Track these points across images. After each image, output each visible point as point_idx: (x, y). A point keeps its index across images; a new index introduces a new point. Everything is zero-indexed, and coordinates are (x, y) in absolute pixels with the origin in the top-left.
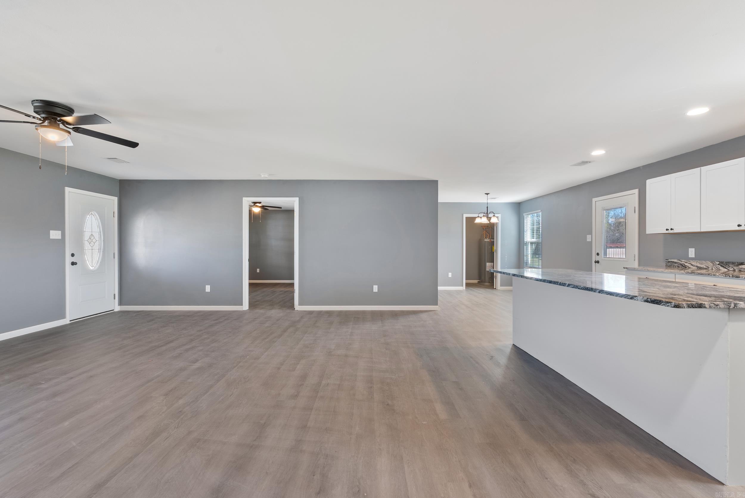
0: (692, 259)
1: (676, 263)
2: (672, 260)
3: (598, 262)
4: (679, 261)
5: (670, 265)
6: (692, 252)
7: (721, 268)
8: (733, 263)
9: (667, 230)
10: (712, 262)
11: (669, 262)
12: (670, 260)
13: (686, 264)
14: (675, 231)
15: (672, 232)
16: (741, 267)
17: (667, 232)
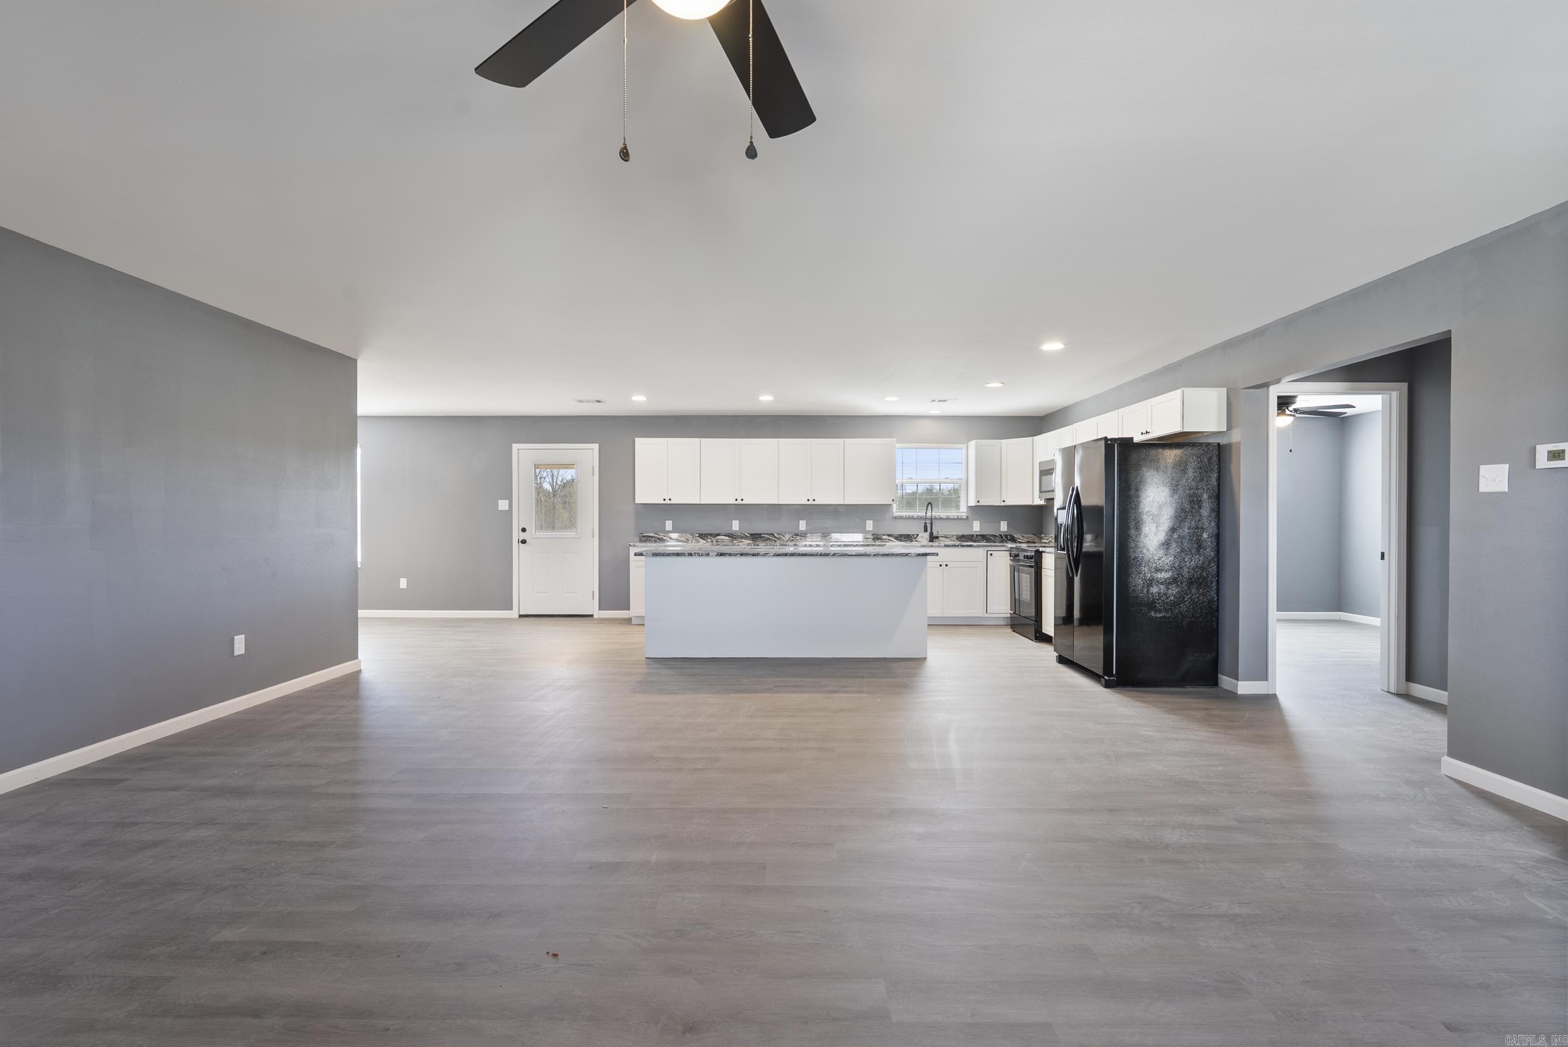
0: (670, 532)
1: (652, 537)
2: (648, 534)
3: (524, 542)
4: (656, 535)
5: (645, 539)
6: (669, 525)
7: (701, 540)
8: (711, 535)
9: (664, 500)
10: (692, 535)
11: (644, 536)
12: (644, 535)
13: (665, 538)
14: (673, 502)
15: (669, 502)
16: (717, 537)
17: (663, 502)
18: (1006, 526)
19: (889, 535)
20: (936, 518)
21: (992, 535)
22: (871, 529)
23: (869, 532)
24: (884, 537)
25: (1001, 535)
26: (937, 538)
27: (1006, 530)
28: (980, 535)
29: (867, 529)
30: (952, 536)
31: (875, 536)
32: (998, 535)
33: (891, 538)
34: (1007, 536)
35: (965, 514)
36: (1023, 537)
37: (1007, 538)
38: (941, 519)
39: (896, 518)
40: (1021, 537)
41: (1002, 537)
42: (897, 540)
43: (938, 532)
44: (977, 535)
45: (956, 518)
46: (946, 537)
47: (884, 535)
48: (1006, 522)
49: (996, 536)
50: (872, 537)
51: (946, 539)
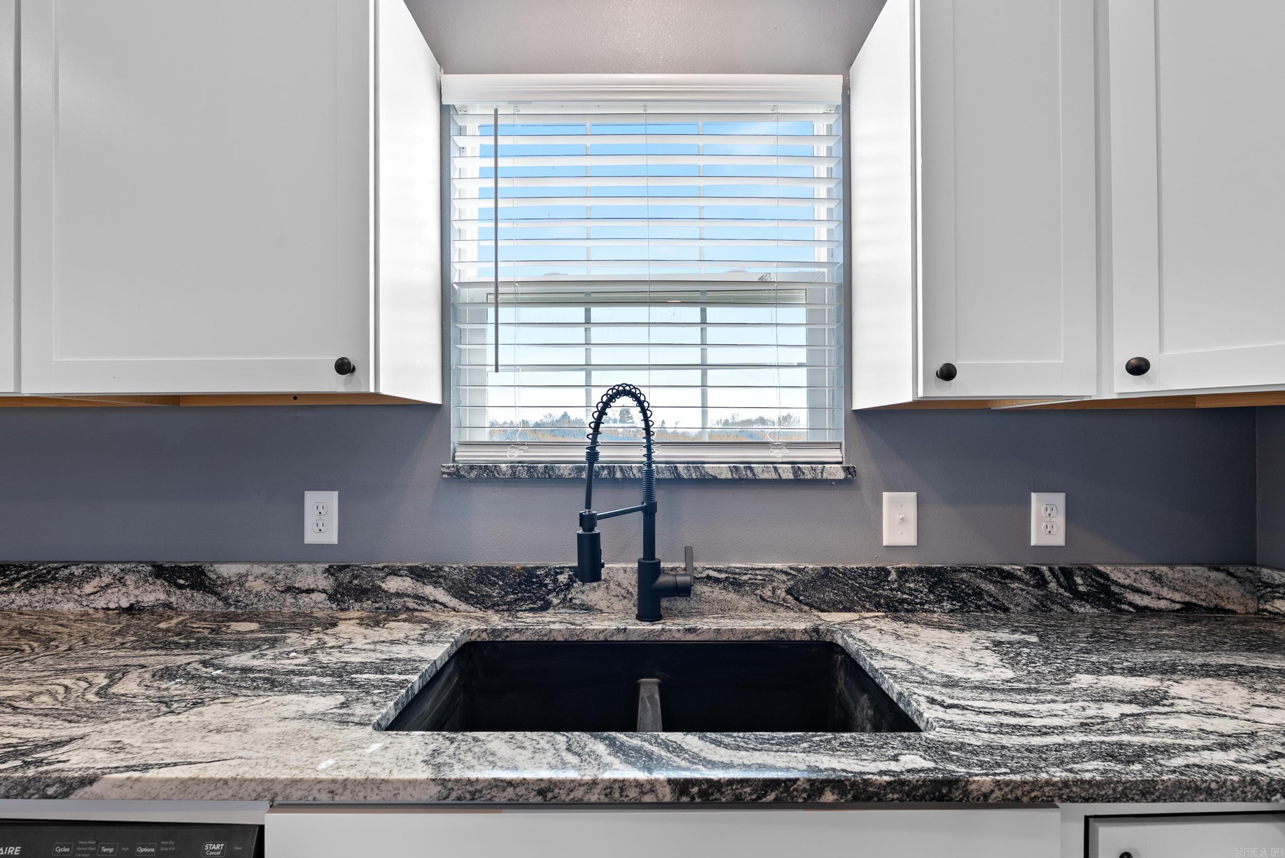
18: (1060, 521)
19: (419, 574)
20: (677, 481)
21: (989, 572)
22: (331, 536)
23: (317, 552)
24: (393, 584)
25: (1035, 572)
26: (684, 591)
27: (1058, 539)
28: (920, 570)
29: (311, 537)
30: (770, 576)
31: (345, 577)
32: (1018, 569)
33: (429, 590)
34: (1067, 574)
35: (836, 455)
36: (1157, 579)
37: (1071, 587)
38: (708, 482)
39: (457, 475)
40: (1146, 583)
41: (1042, 583)
42: (467, 599)
43: (689, 554)
44: (903, 573)
45: (787, 473)
46: (734, 582)
47: (395, 572)
48: (1059, 499)
49: (1011, 576)
50: (326, 583)
51: (732, 596)
